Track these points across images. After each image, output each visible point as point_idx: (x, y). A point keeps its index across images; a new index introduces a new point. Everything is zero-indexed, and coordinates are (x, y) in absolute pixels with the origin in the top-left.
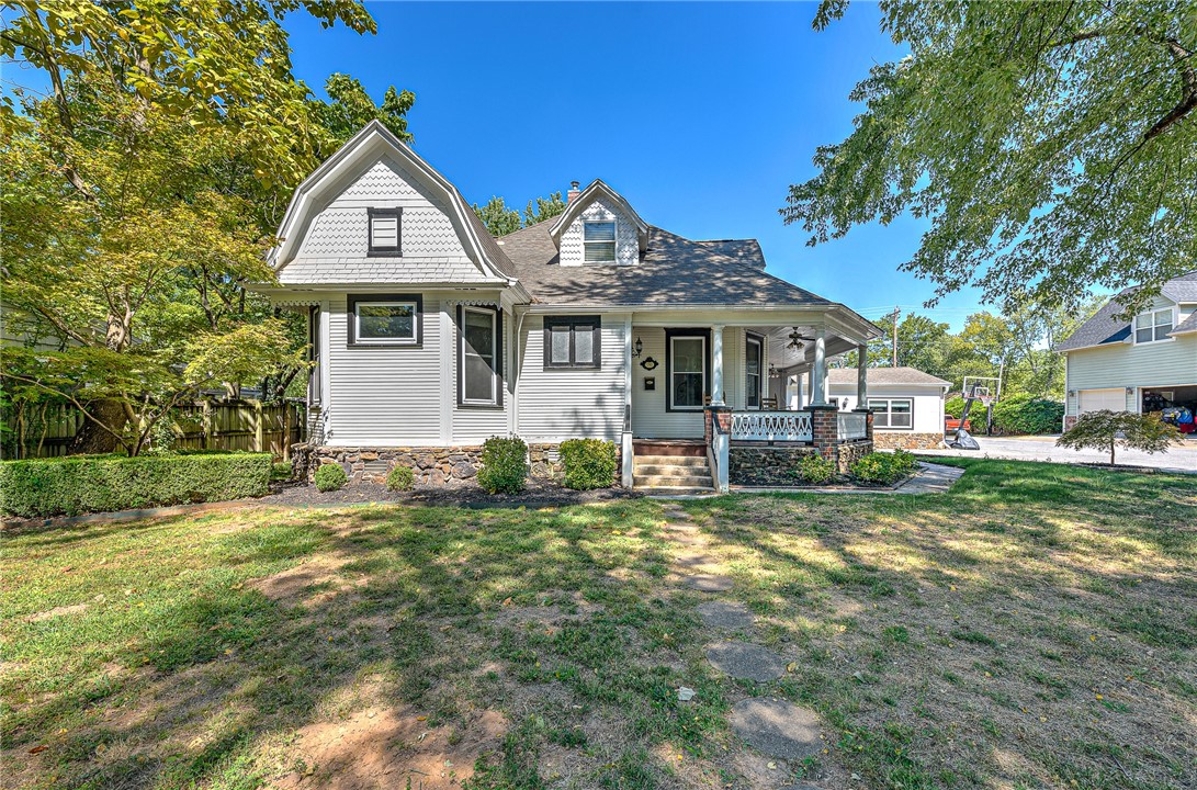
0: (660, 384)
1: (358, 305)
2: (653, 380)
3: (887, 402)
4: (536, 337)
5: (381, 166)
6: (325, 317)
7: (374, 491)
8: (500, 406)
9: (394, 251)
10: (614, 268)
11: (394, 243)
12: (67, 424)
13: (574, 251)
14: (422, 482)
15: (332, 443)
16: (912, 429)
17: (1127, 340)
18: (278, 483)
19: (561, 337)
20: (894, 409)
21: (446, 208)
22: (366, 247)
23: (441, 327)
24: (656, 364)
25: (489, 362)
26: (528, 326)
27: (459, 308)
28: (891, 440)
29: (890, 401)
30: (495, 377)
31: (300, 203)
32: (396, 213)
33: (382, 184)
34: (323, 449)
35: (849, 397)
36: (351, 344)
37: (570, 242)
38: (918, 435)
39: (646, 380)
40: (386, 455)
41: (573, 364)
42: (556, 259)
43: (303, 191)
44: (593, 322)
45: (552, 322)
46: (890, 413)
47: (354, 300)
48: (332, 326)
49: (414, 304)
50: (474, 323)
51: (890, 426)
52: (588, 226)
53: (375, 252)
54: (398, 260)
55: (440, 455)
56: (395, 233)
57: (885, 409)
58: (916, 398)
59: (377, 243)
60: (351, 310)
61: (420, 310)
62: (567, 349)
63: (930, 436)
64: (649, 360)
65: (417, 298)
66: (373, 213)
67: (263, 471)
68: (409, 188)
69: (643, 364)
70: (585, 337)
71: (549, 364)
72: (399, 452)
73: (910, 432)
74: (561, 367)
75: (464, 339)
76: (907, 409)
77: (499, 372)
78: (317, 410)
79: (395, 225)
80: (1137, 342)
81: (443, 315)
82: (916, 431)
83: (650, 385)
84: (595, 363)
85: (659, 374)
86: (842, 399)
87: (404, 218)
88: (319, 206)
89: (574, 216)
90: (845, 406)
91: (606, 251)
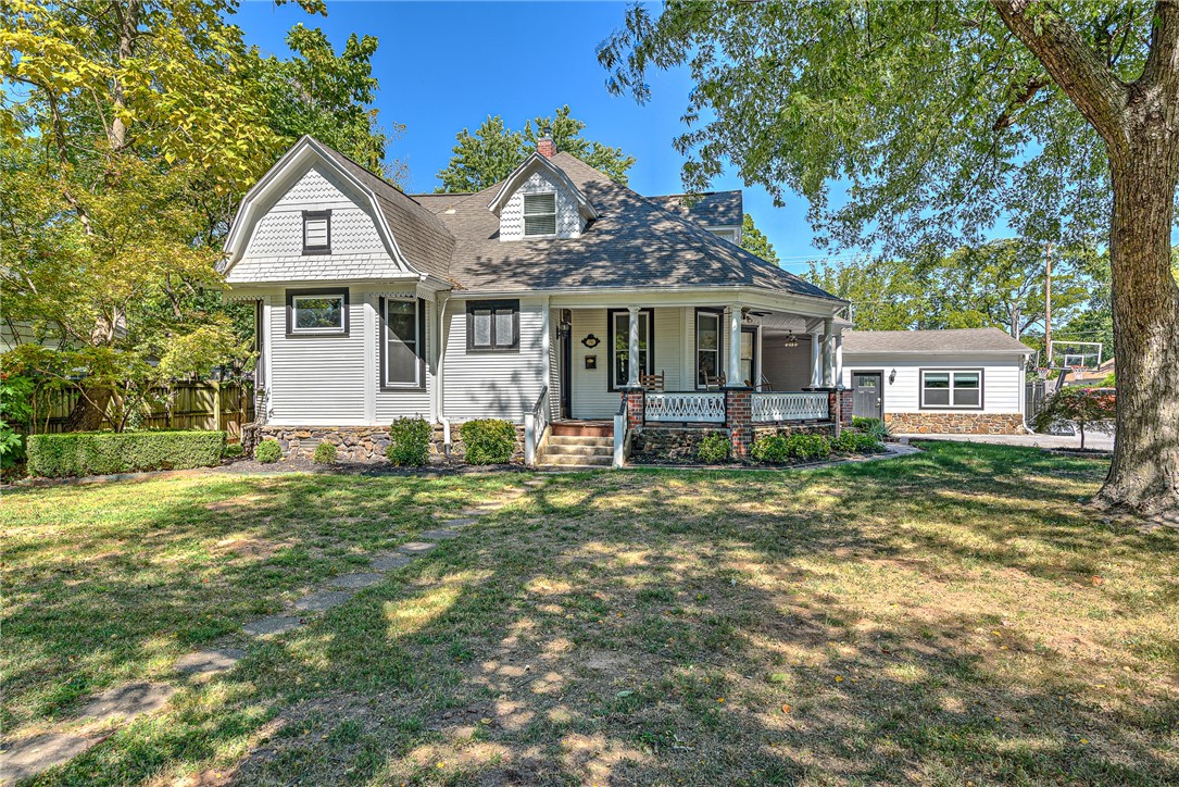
0: (602, 362)
1: (295, 299)
2: (594, 358)
3: (948, 375)
4: (459, 321)
5: (313, 173)
6: (267, 309)
7: (300, 462)
8: (423, 388)
9: (325, 250)
10: (551, 241)
11: (324, 242)
13: (513, 225)
14: (344, 455)
15: (273, 423)
16: (982, 409)
18: (227, 456)
19: (483, 320)
20: (957, 384)
21: (369, 210)
22: (301, 246)
23: (365, 317)
24: (598, 341)
25: (412, 347)
26: (451, 311)
27: (382, 300)
28: (953, 423)
29: (952, 373)
30: (418, 361)
31: (247, 210)
32: (326, 215)
33: (315, 190)
34: (265, 428)
35: (897, 369)
36: (289, 334)
37: (510, 216)
38: (989, 416)
39: (587, 358)
40: (318, 433)
41: (494, 348)
42: (497, 235)
43: (249, 200)
44: (511, 305)
45: (473, 307)
46: (951, 388)
47: (291, 294)
48: (274, 317)
49: (342, 297)
50: (396, 311)
51: (951, 404)
52: (529, 199)
53: (309, 250)
54: (328, 257)
55: (364, 433)
56: (325, 233)
57: (946, 384)
58: (986, 368)
59: (310, 242)
60: (289, 302)
61: (347, 302)
62: (488, 332)
63: (1005, 417)
64: (591, 337)
65: (345, 291)
66: (307, 215)
67: (216, 445)
68: (337, 192)
69: (584, 342)
70: (505, 319)
71: (472, 348)
72: (328, 431)
73: (979, 413)
74: (482, 350)
75: (387, 327)
76: (974, 384)
77: (422, 356)
78: (262, 393)
79: (325, 225)
81: (367, 306)
82: (987, 411)
83: (591, 364)
84: (514, 346)
85: (601, 351)
86: (887, 371)
87: (333, 218)
88: (262, 210)
89: (513, 189)
90: (892, 379)
91: (547, 223)
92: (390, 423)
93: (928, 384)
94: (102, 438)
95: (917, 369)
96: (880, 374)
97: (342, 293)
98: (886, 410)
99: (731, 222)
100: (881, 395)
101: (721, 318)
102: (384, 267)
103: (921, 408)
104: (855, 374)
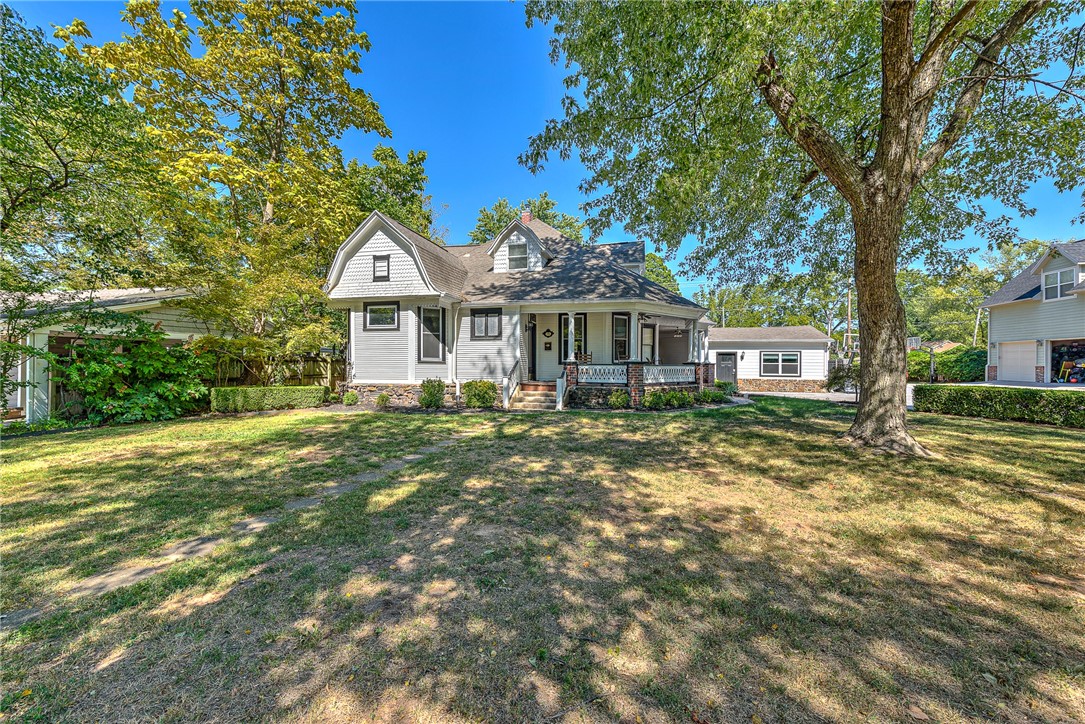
0: (555, 346)
1: (369, 308)
2: (550, 344)
3: (778, 355)
4: (466, 321)
5: (380, 233)
6: (352, 314)
7: (368, 405)
8: (444, 361)
9: (386, 279)
10: (522, 273)
11: (385, 274)
12: (237, 372)
13: (502, 262)
14: (395, 401)
15: (356, 382)
16: (800, 376)
17: (1036, 297)
18: (326, 401)
19: (480, 320)
20: (784, 361)
21: (411, 254)
22: (372, 277)
23: (409, 319)
24: (552, 333)
25: (437, 336)
26: (461, 315)
27: (419, 308)
28: (781, 385)
29: (780, 354)
30: (441, 345)
31: (341, 255)
32: (387, 258)
33: (380, 243)
34: (350, 385)
35: (745, 351)
36: (365, 329)
37: (500, 258)
38: (805, 381)
39: (546, 344)
40: (381, 388)
41: (486, 337)
42: (492, 269)
43: (342, 250)
44: (497, 311)
45: (475, 312)
46: (780, 363)
47: (367, 305)
48: (356, 319)
49: (395, 307)
50: (428, 315)
51: (780, 373)
52: (512, 248)
53: (377, 279)
54: (387, 283)
55: (406, 388)
56: (386, 268)
57: (777, 361)
58: (803, 351)
59: (378, 274)
60: (365, 310)
61: (399, 310)
62: (483, 328)
63: (815, 382)
64: (548, 331)
65: (397, 303)
66: (376, 258)
67: (319, 395)
68: (393, 244)
69: (544, 334)
70: (493, 320)
71: (474, 337)
72: (387, 387)
73: (798, 379)
74: (480, 338)
75: (422, 325)
76: (795, 361)
77: (444, 342)
78: (350, 364)
79: (386, 264)
80: (1046, 298)
81: (410, 312)
82: (803, 378)
83: (548, 347)
84: (499, 336)
85: (554, 340)
86: (739, 352)
87: (391, 260)
88: (350, 256)
89: (502, 242)
90: (742, 358)
91: (522, 262)
92: (421, 382)
93: (765, 361)
94: (252, 390)
95: (758, 351)
96: (735, 354)
97: (397, 304)
98: (738, 377)
99: (636, 260)
100: (736, 368)
101: (629, 318)
102: (421, 289)
103: (761, 376)
104: (719, 354)
